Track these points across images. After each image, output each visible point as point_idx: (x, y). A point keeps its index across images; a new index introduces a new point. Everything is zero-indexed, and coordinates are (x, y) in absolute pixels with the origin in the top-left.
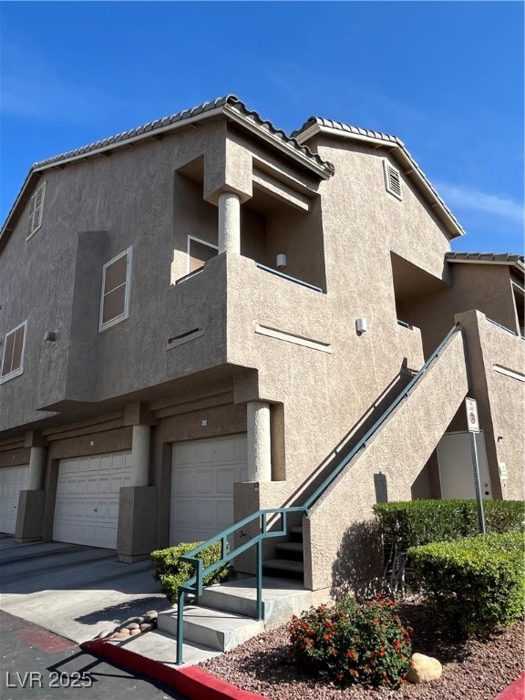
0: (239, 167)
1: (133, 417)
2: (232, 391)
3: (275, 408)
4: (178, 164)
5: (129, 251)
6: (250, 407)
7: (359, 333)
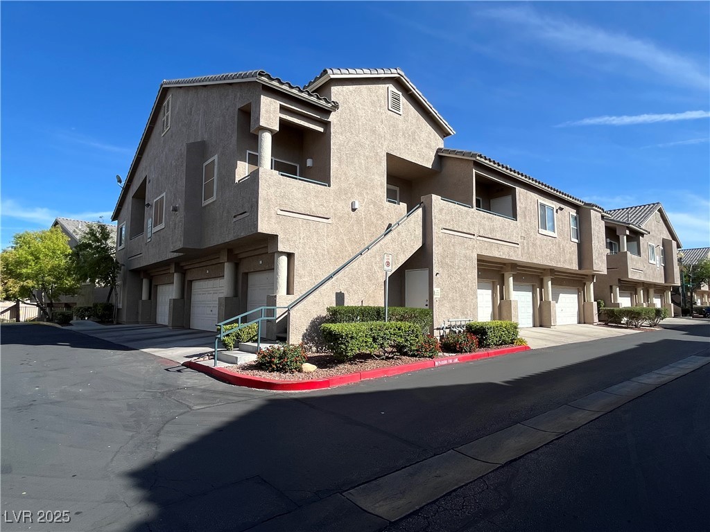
0: (270, 113)
1: (224, 258)
2: (267, 247)
3: (290, 256)
4: (240, 105)
5: (216, 157)
6: (276, 255)
7: (354, 210)
